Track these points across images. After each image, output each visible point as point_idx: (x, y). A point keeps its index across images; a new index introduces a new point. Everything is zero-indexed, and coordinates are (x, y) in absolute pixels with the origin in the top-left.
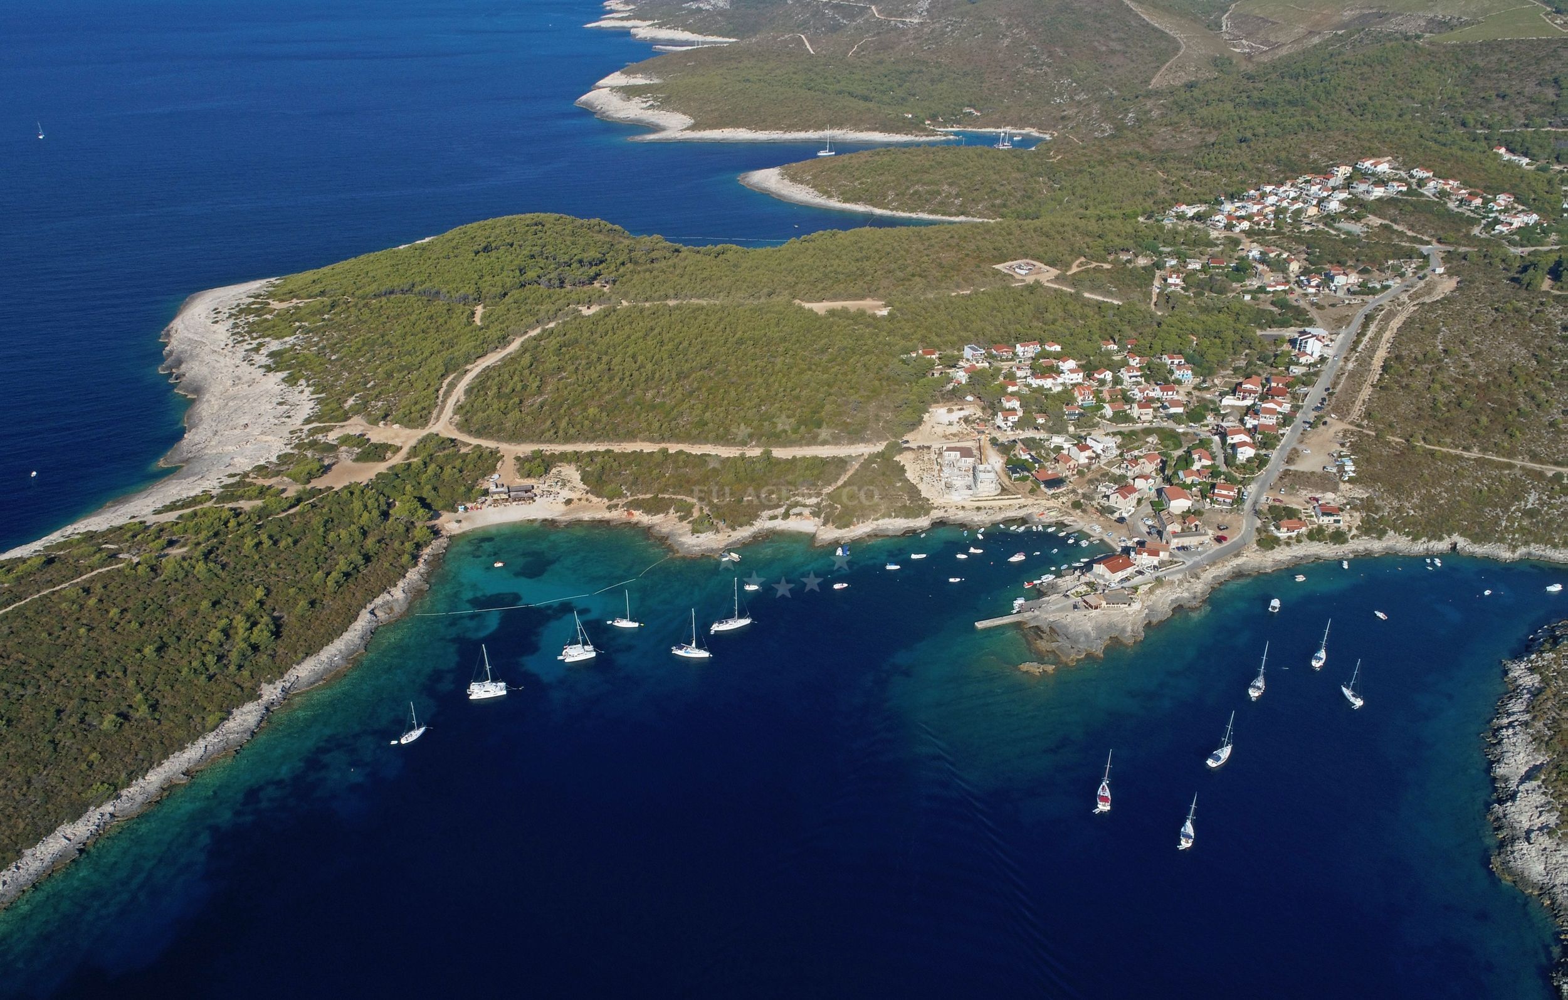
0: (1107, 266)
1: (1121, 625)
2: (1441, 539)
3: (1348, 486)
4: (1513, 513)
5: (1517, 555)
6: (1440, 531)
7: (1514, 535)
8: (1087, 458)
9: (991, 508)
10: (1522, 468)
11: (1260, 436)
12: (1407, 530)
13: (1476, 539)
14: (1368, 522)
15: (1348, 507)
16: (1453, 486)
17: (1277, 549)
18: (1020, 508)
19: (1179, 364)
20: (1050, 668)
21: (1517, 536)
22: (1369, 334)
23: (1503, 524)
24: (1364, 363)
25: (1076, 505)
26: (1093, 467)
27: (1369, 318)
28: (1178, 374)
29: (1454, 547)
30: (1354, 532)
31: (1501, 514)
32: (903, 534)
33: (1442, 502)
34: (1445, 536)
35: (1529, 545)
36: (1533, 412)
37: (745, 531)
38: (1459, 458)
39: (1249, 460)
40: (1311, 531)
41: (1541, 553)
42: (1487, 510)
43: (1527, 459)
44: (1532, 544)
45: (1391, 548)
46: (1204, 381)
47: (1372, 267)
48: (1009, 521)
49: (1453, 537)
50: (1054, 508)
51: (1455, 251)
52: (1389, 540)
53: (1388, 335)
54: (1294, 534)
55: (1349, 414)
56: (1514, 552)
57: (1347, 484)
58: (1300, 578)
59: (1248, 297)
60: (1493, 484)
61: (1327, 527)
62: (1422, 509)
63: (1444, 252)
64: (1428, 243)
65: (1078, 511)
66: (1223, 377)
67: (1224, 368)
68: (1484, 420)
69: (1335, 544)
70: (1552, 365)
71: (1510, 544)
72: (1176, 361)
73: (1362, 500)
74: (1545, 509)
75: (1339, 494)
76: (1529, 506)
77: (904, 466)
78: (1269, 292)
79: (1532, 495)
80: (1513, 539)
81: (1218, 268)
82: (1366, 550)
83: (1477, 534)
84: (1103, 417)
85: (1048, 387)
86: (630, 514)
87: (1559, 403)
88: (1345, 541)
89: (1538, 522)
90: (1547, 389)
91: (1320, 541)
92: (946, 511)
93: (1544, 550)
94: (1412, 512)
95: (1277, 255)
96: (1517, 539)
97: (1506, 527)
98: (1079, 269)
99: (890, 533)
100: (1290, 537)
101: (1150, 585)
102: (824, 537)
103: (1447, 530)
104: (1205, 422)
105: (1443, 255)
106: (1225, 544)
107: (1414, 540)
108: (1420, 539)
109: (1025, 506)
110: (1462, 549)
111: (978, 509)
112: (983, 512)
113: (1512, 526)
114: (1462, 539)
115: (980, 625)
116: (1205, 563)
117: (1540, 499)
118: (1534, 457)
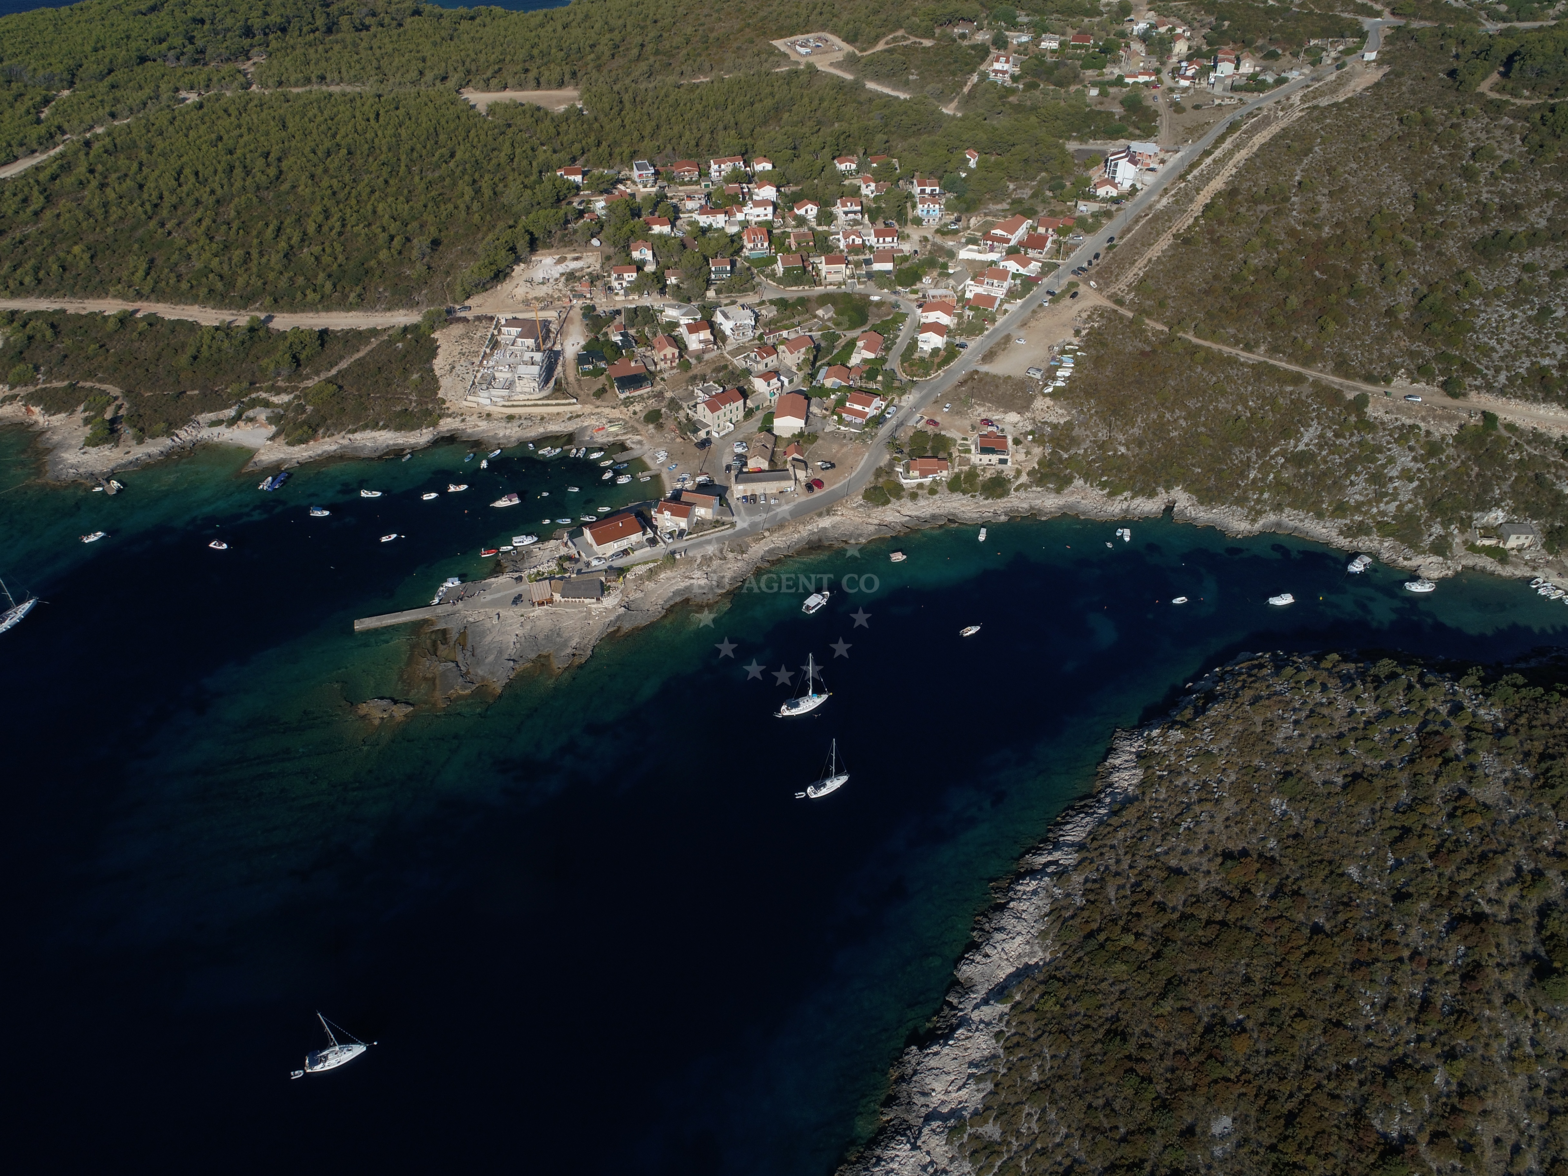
0: (928, 43)
1: (566, 635)
2: (1152, 494)
3: (1049, 402)
4: (1272, 458)
5: (1258, 526)
6: (1155, 482)
7: (1262, 494)
8: (700, 342)
9: (529, 418)
10: (1316, 383)
11: (971, 313)
12: (1104, 479)
13: (1206, 497)
14: (1050, 464)
15: (1030, 437)
16: (1200, 409)
17: (894, 504)
18: (570, 419)
19: (932, 194)
20: (400, 712)
21: (1266, 495)
22: (1218, 153)
23: (1252, 476)
24: (1184, 199)
25: (653, 417)
26: (707, 357)
27: (1233, 127)
28: (920, 210)
29: (1169, 509)
30: (1024, 478)
31: (1254, 458)
32: (380, 458)
33: (1174, 434)
34: (1160, 489)
35: (1282, 511)
36: (1372, 289)
37: (155, 445)
38: (1232, 361)
39: (935, 351)
40: (957, 477)
41: (1297, 523)
42: (1237, 450)
43: (1328, 368)
44: (1287, 510)
45: (1070, 507)
46: (958, 220)
47: (1284, 50)
48: (542, 441)
49: (1172, 492)
50: (619, 419)
51: (1405, 27)
52: (1073, 493)
53: (1242, 155)
54: (928, 480)
55: (1117, 280)
56: (1254, 521)
57: (1048, 399)
58: (898, 557)
59: (1094, 92)
60: (1261, 408)
61: (984, 470)
62: (1140, 444)
63: (1393, 28)
64: (1378, 14)
65: (651, 426)
66: (986, 215)
67: (996, 200)
68: (1294, 301)
69: (986, 499)
70: (1433, 213)
71: (1251, 509)
72: (928, 190)
73: (1055, 427)
74: (1324, 453)
75: (1028, 415)
76: (1301, 447)
77: (439, 347)
78: (1127, 85)
79: (1311, 430)
80: (1258, 501)
81: (1081, 47)
82: (1032, 508)
83: (1208, 489)
84: (773, 276)
85: (719, 226)
86: (28, 411)
87: (1414, 276)
88: (1005, 493)
89: (1306, 474)
90: (1408, 253)
91: (964, 492)
92: (463, 420)
93: (1301, 521)
94: (1123, 450)
95: (1169, 30)
96: (1265, 501)
97: (1254, 481)
98: (887, 47)
99: (365, 454)
100: (920, 486)
101: (652, 565)
102: (264, 458)
103: (1167, 481)
104: (918, 286)
105: (1389, 32)
106: (818, 493)
107: (1111, 495)
108: (1121, 494)
109: (578, 416)
110: (1182, 512)
111: (510, 418)
112: (516, 423)
113: (1263, 479)
114: (1186, 495)
115: (360, 625)
116: (766, 526)
117: (1321, 436)
118: (1342, 367)
